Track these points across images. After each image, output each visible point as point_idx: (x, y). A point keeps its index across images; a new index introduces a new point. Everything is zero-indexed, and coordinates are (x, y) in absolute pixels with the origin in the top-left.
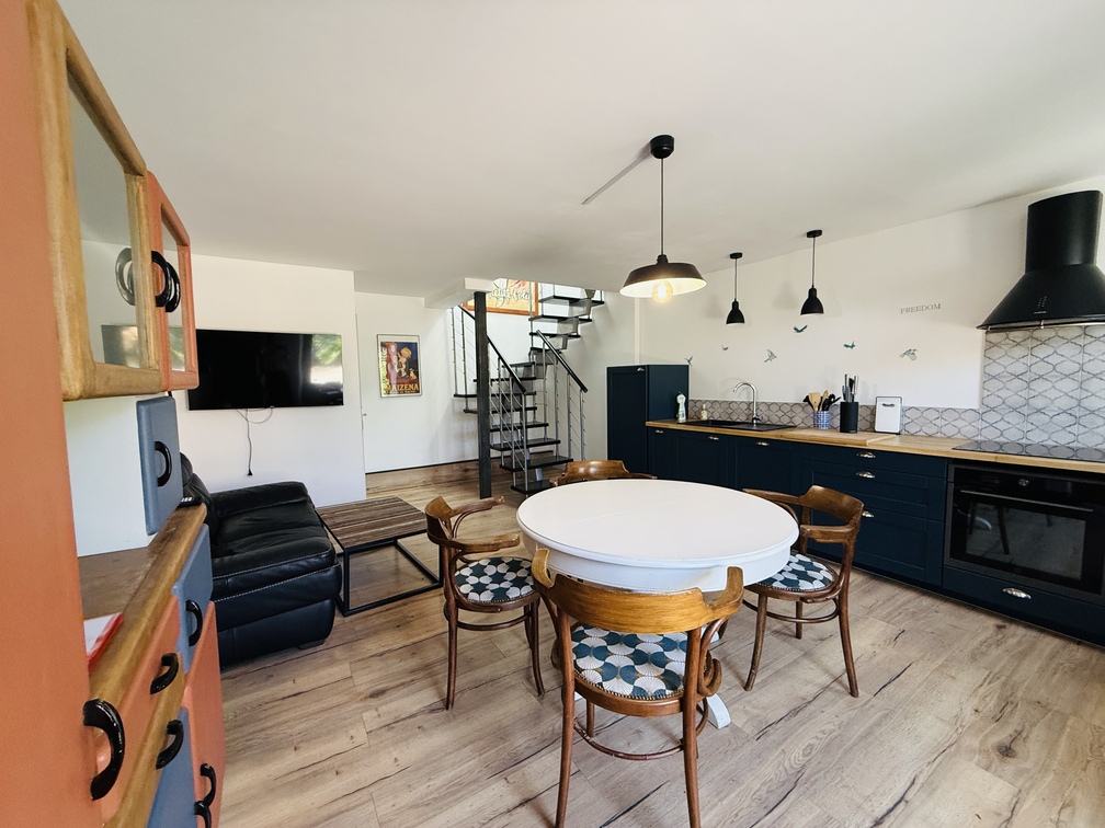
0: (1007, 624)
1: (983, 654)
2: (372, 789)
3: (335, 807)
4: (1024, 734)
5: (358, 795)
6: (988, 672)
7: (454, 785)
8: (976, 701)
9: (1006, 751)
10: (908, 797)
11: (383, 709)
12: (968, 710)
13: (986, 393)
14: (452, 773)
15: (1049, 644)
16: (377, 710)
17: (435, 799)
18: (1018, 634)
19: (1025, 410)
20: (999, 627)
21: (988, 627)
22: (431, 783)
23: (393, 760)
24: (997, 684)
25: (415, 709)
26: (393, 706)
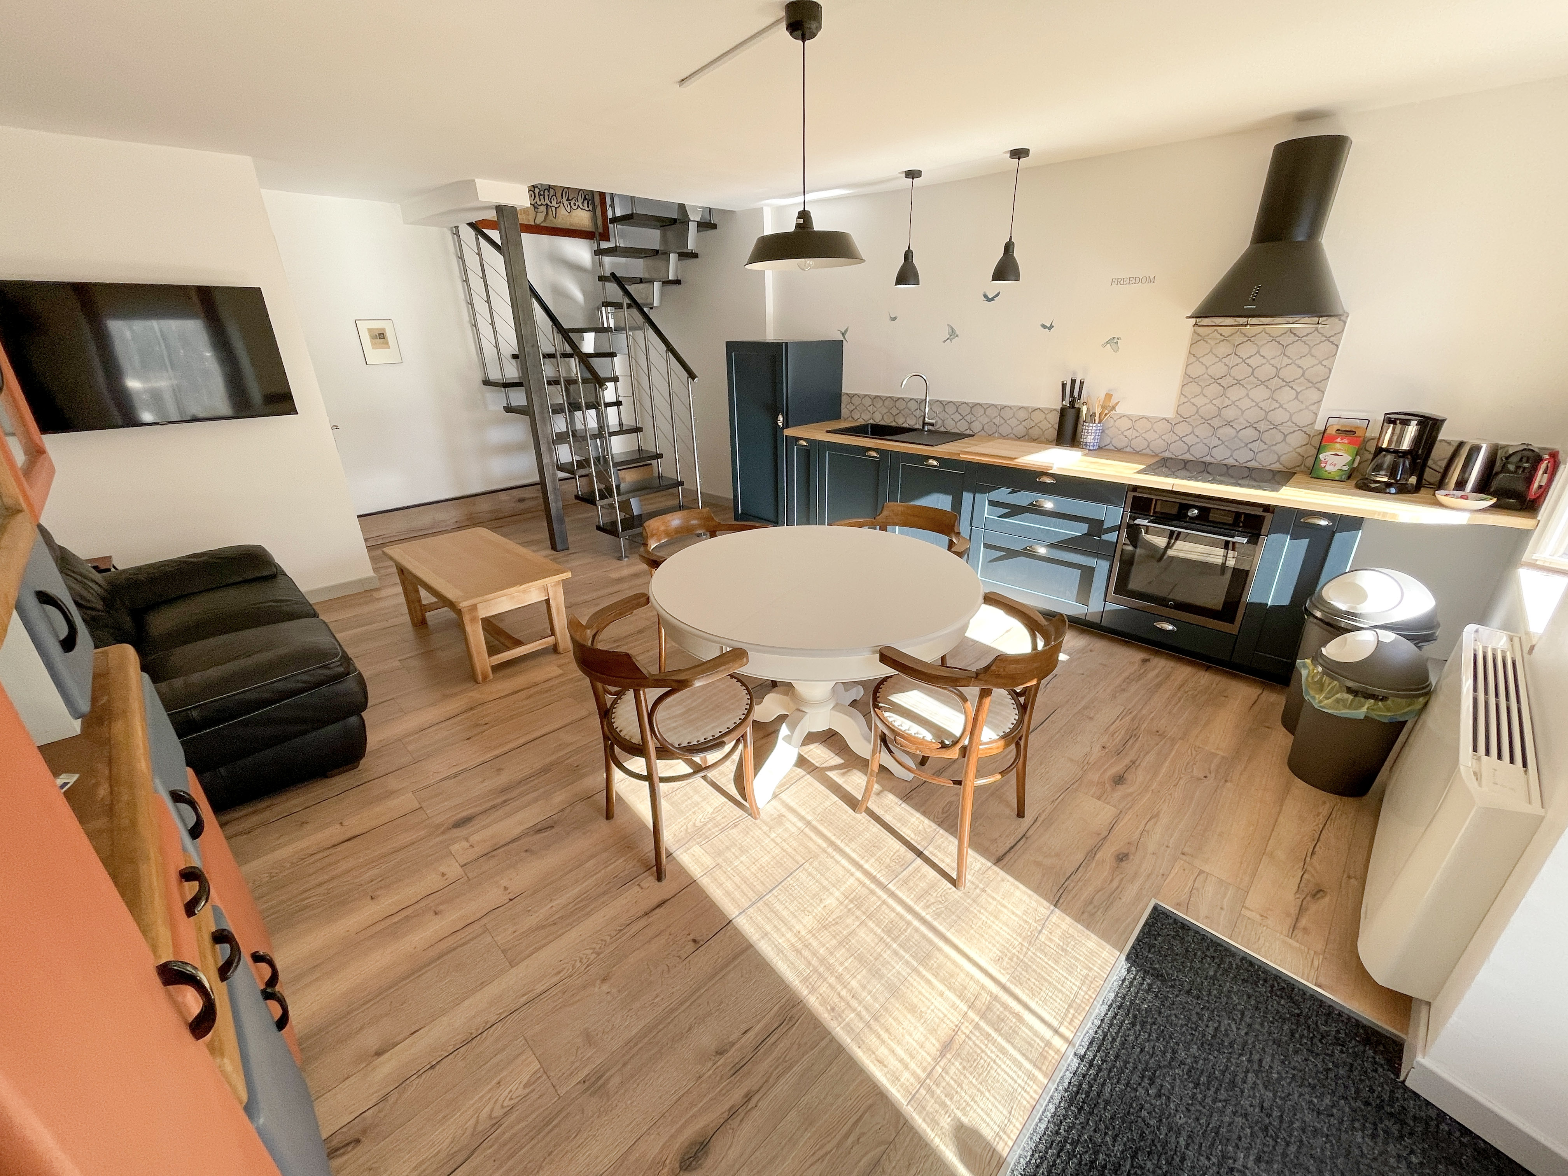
0: (1152, 657)
1: (1124, 690)
2: (484, 921)
3: (443, 946)
4: (1137, 763)
5: (469, 929)
6: (1123, 708)
7: (581, 901)
8: (1105, 738)
9: (1119, 780)
10: (1028, 835)
11: (474, 838)
12: (1097, 749)
13: (1184, 399)
14: (577, 889)
15: (1183, 672)
16: (467, 840)
17: (561, 917)
18: (1161, 665)
19: (1216, 423)
20: (1145, 661)
21: (1134, 663)
22: (554, 903)
23: (502, 889)
24: (1128, 718)
25: (517, 831)
26: (487, 833)
